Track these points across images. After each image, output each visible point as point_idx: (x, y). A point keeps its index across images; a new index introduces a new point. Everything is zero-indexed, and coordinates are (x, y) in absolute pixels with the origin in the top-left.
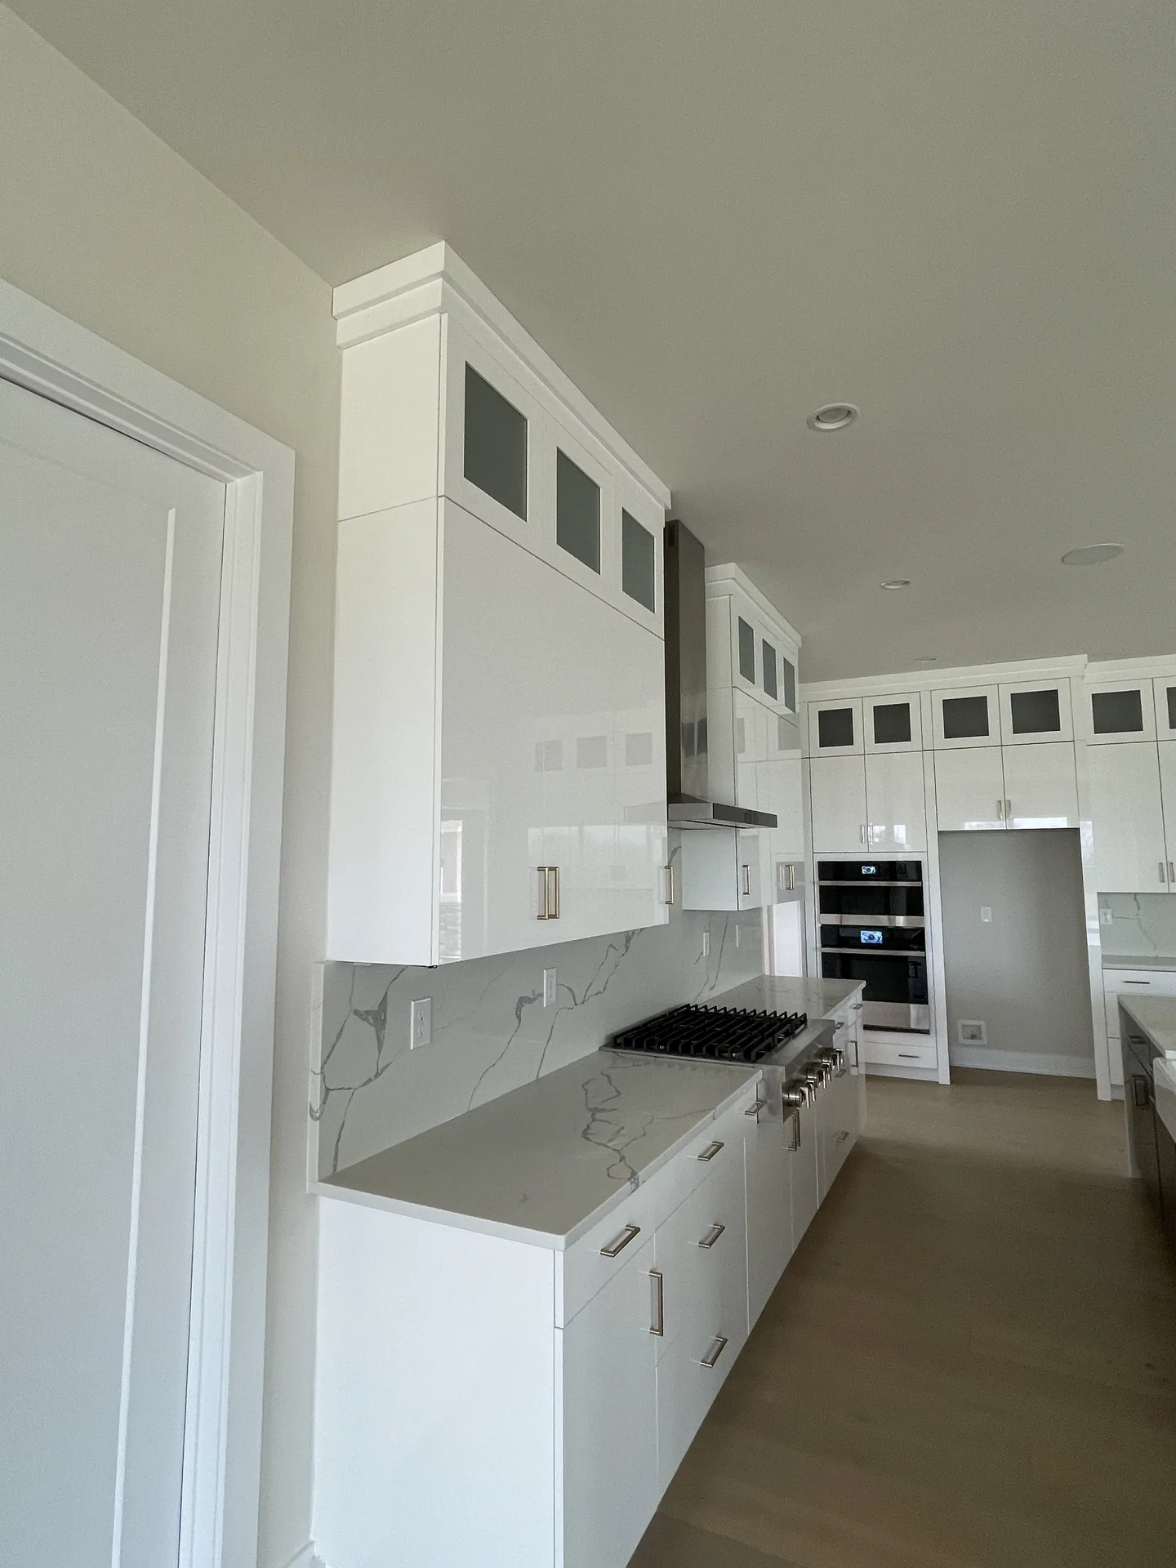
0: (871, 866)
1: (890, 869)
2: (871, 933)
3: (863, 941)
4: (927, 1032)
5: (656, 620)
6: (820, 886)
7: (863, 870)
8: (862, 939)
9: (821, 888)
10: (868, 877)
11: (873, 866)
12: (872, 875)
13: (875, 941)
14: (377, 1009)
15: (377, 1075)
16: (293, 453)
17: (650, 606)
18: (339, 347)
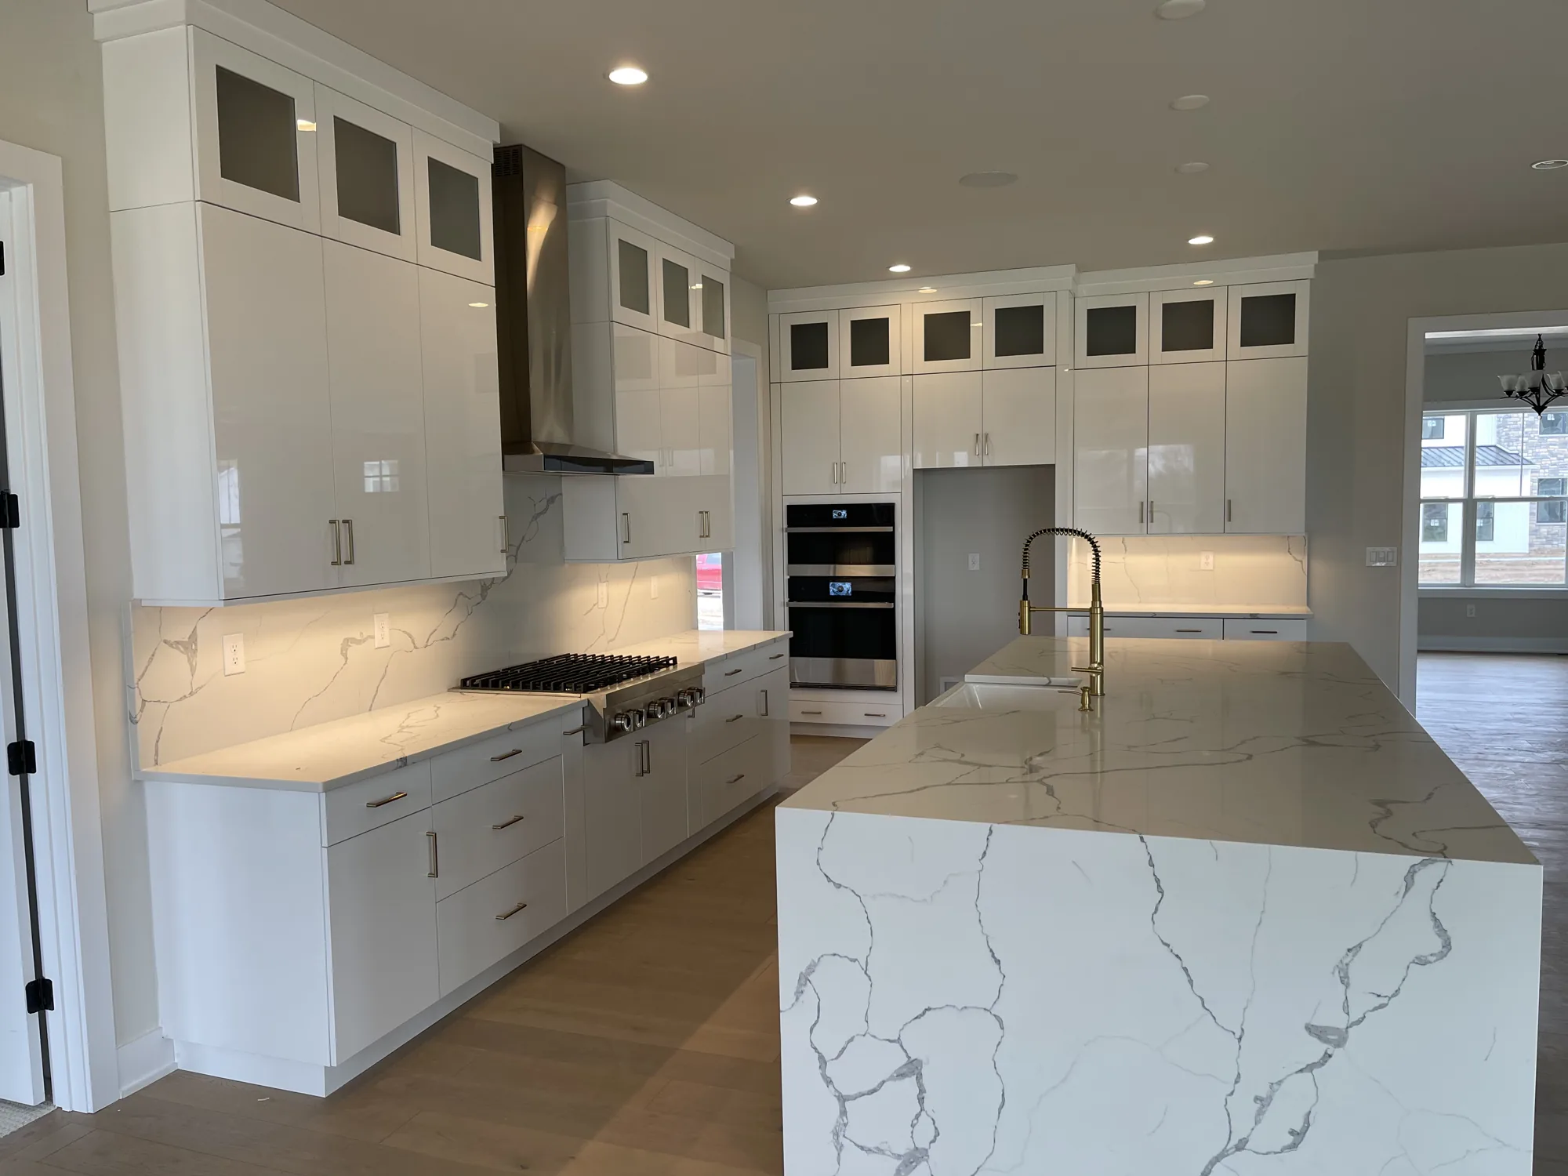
0: (842, 510)
1: (861, 513)
2: (840, 584)
3: (832, 594)
4: (894, 689)
5: (485, 267)
6: (789, 534)
7: (834, 514)
8: (831, 591)
9: (790, 535)
10: (840, 522)
11: (844, 509)
12: (843, 519)
13: (844, 594)
14: (186, 640)
15: (191, 694)
16: (60, 159)
17: (477, 255)
18: (97, 42)
